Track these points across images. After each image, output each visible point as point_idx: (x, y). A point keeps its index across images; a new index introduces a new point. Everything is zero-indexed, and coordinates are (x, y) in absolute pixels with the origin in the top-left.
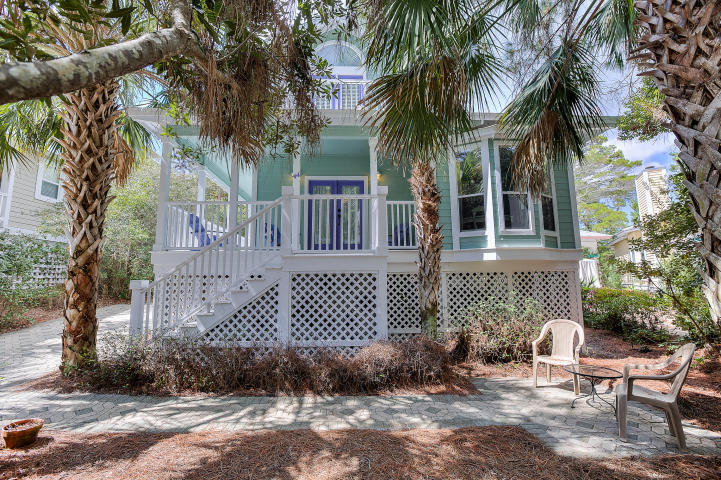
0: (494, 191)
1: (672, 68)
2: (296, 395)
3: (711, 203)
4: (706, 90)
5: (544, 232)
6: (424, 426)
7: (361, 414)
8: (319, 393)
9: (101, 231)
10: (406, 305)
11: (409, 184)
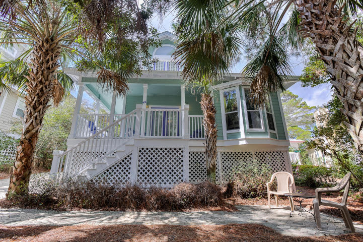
0: (243, 110)
1: (317, 31)
2: (137, 211)
3: (345, 88)
4: (334, 38)
5: (269, 131)
6: (207, 224)
7: (172, 219)
8: (150, 210)
9: (41, 122)
10: (199, 169)
11: (200, 105)
